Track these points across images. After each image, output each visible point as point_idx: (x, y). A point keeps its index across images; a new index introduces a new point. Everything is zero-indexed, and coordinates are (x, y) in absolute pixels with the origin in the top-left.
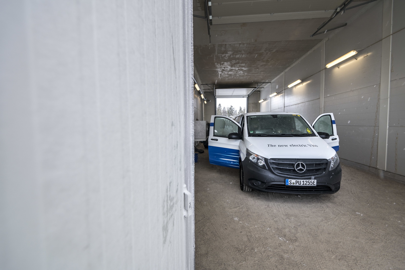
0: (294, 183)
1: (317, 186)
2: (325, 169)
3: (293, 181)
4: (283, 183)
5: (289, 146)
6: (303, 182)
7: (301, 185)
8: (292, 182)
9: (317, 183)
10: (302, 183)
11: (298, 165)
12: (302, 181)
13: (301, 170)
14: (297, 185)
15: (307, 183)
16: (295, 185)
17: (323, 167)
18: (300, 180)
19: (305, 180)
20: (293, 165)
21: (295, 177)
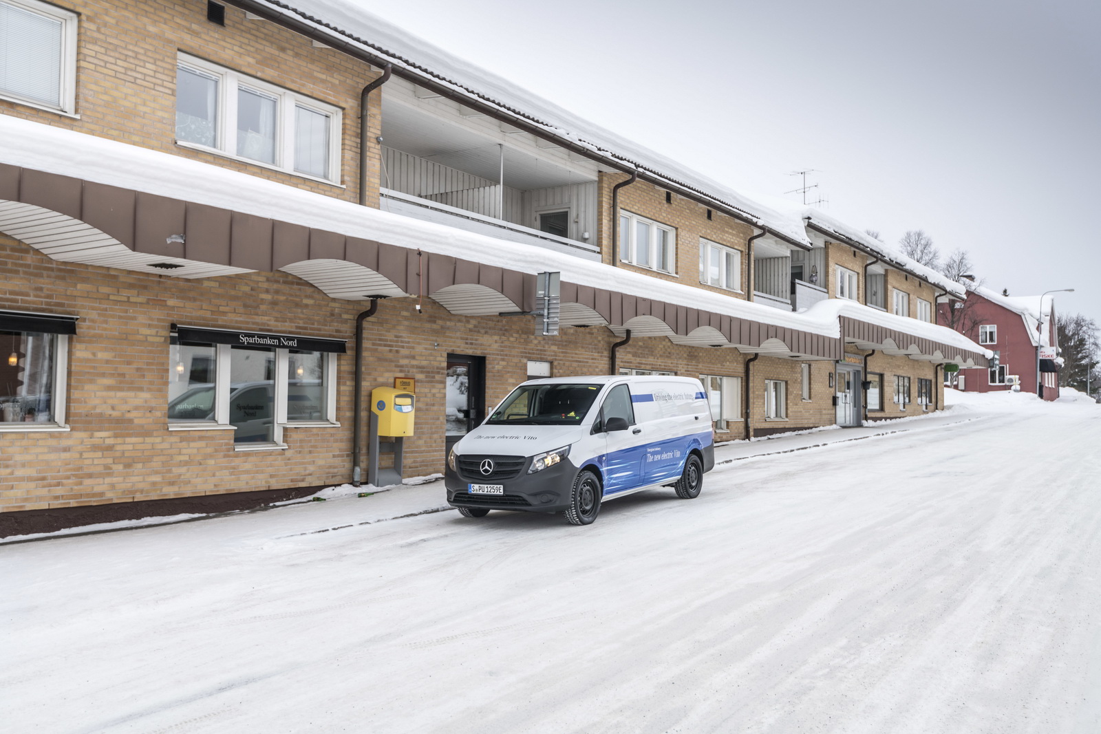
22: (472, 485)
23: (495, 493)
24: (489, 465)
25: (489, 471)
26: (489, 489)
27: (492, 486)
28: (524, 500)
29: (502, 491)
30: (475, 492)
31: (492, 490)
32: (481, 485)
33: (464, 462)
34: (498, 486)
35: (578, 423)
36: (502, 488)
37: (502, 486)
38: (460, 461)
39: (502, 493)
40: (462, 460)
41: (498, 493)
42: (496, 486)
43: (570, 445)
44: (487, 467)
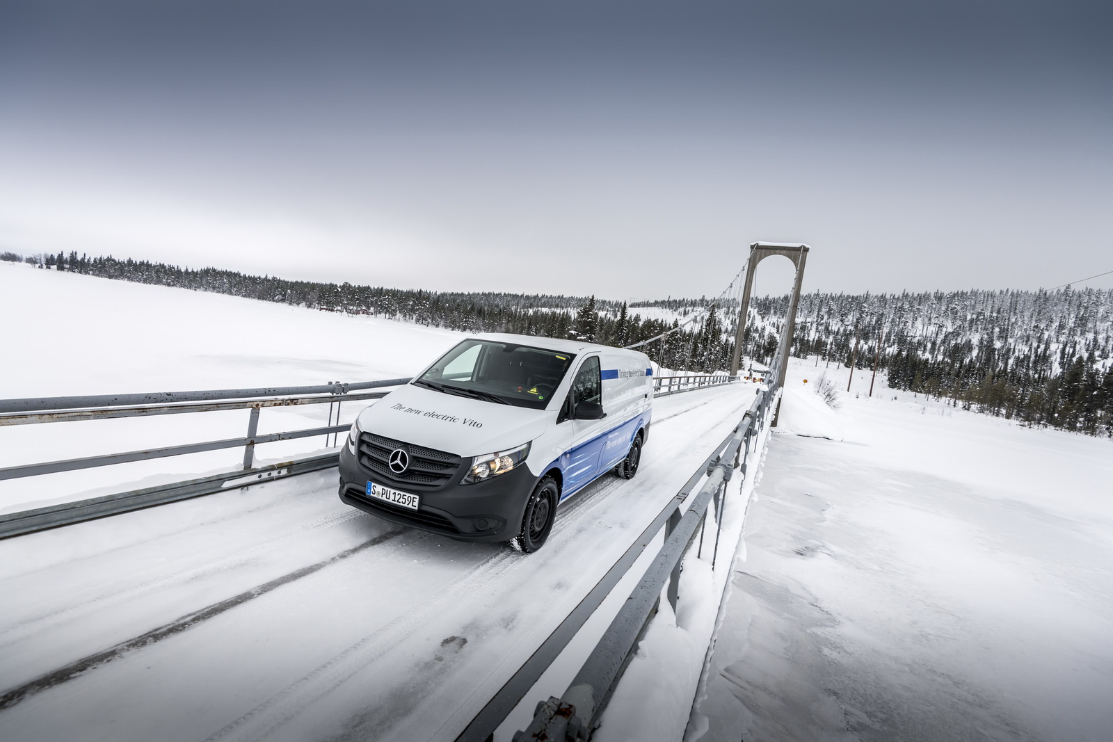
22: (373, 484)
23: (406, 505)
24: (403, 459)
25: (400, 469)
26: (397, 497)
27: (402, 493)
28: (450, 523)
29: (416, 504)
30: (375, 496)
31: (401, 500)
32: (386, 488)
33: (369, 445)
34: (412, 496)
35: (542, 405)
36: (417, 500)
37: (418, 497)
38: (361, 442)
39: (416, 508)
40: (366, 438)
41: (410, 506)
42: (408, 495)
43: (530, 443)
44: (398, 461)
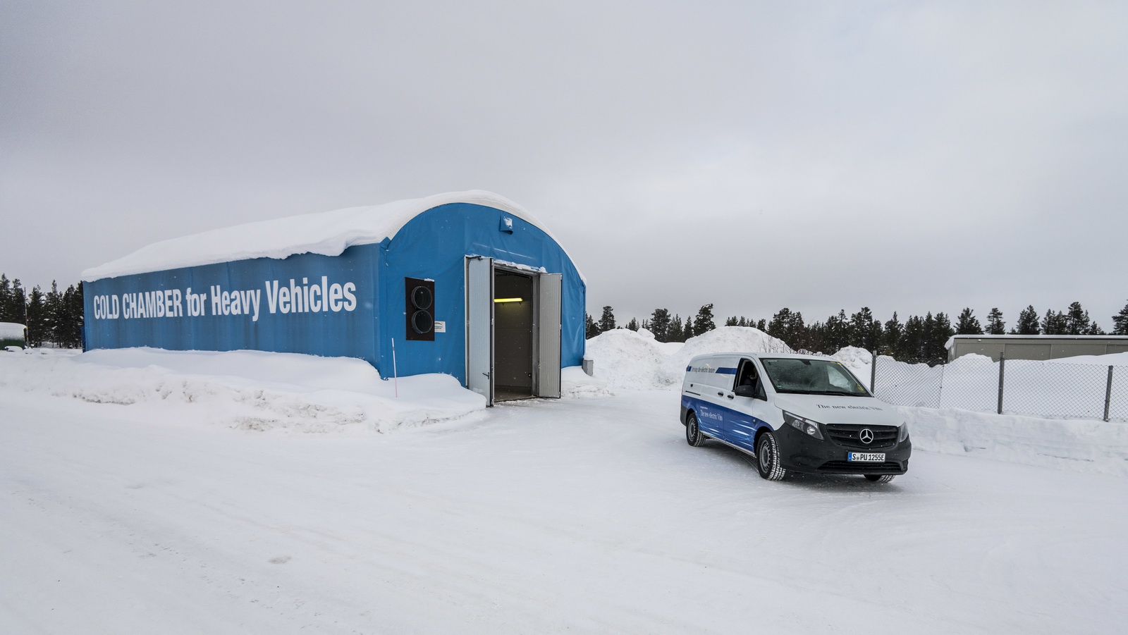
0: (858, 458)
1: (886, 462)
2: (894, 440)
3: (858, 455)
4: (844, 460)
5: (847, 407)
6: (870, 457)
7: (867, 460)
8: (857, 457)
9: (886, 458)
10: (868, 458)
11: (864, 434)
12: (868, 454)
13: (867, 440)
14: (863, 460)
15: (875, 458)
16: (860, 460)
17: (892, 437)
18: (866, 454)
19: (872, 454)
20: (856, 433)
21: (860, 449)
